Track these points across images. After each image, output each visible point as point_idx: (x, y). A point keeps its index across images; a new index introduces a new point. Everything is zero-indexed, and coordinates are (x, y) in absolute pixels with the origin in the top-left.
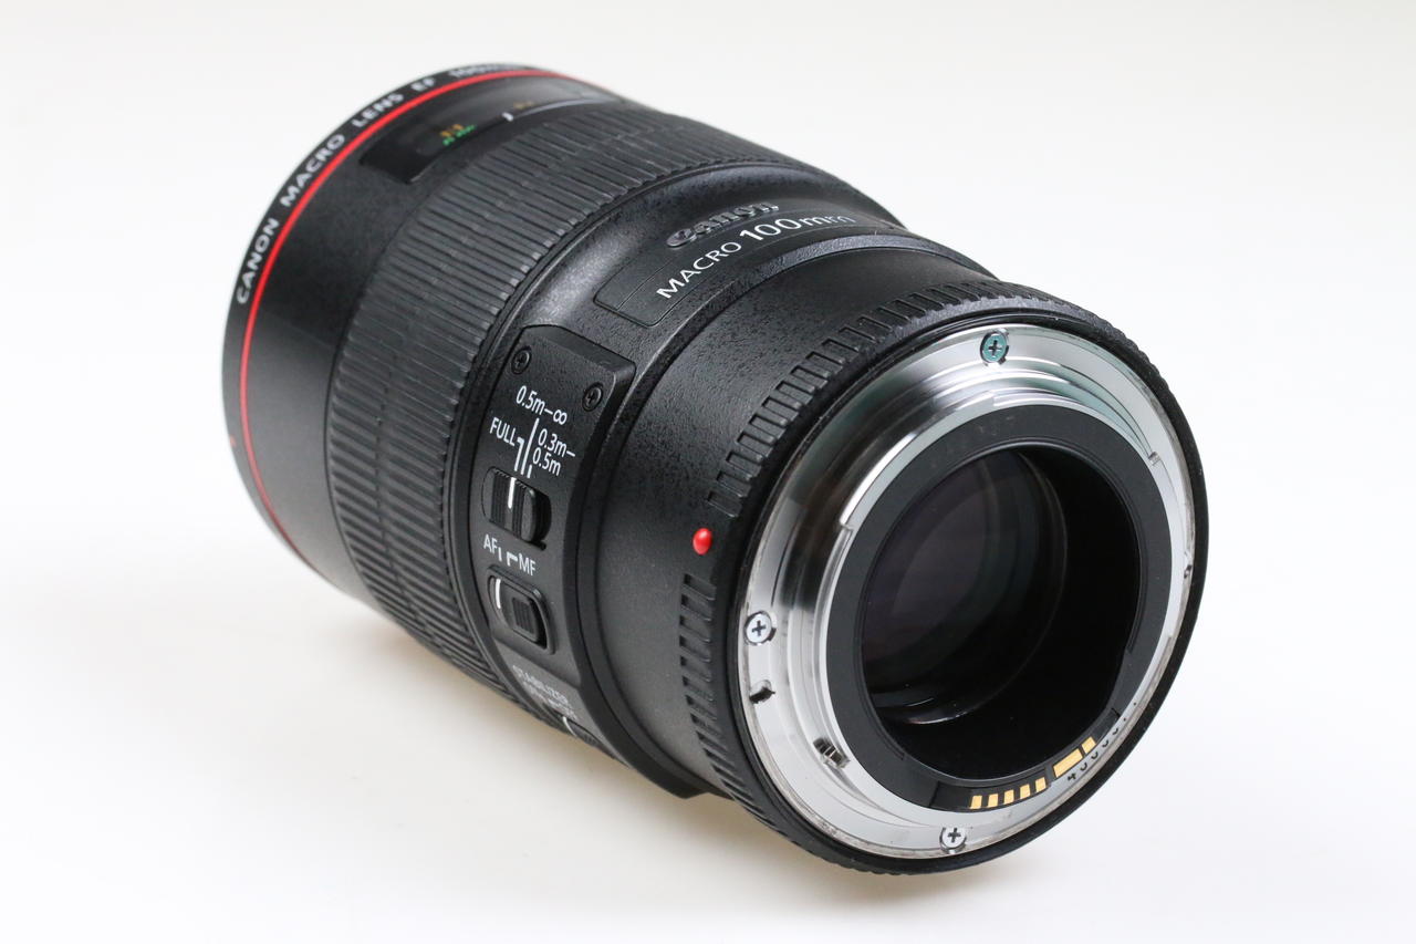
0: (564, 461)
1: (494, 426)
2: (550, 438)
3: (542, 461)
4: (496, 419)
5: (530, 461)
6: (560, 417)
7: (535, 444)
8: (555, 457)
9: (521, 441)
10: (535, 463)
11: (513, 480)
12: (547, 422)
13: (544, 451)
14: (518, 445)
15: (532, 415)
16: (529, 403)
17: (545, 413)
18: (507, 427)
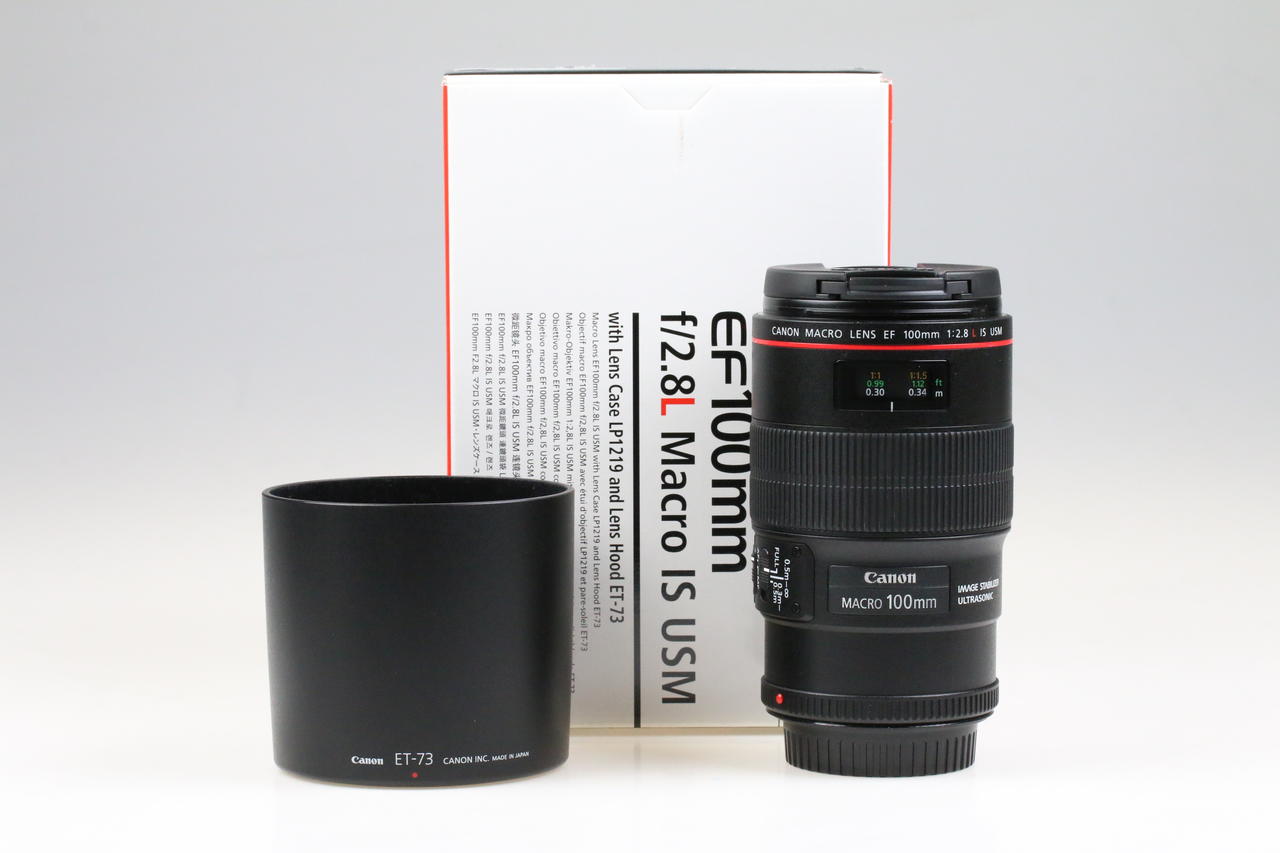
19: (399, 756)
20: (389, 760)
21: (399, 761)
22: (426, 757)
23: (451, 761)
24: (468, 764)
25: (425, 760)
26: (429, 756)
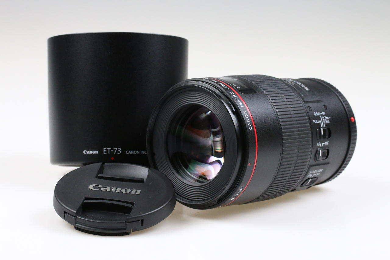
0: (329, 120)
1: (314, 122)
2: (324, 118)
3: (326, 122)
4: (314, 120)
5: (323, 124)
6: (324, 113)
7: (323, 120)
8: (327, 120)
9: (320, 121)
10: (324, 123)
11: (322, 129)
12: (322, 115)
13: (325, 120)
14: (320, 122)
15: (319, 116)
16: (317, 114)
17: (321, 114)
18: (316, 120)
19: (105, 150)
20: (101, 151)
21: (105, 152)
22: (118, 150)
23: (130, 152)
24: (137, 154)
25: (117, 151)
26: (119, 149)
